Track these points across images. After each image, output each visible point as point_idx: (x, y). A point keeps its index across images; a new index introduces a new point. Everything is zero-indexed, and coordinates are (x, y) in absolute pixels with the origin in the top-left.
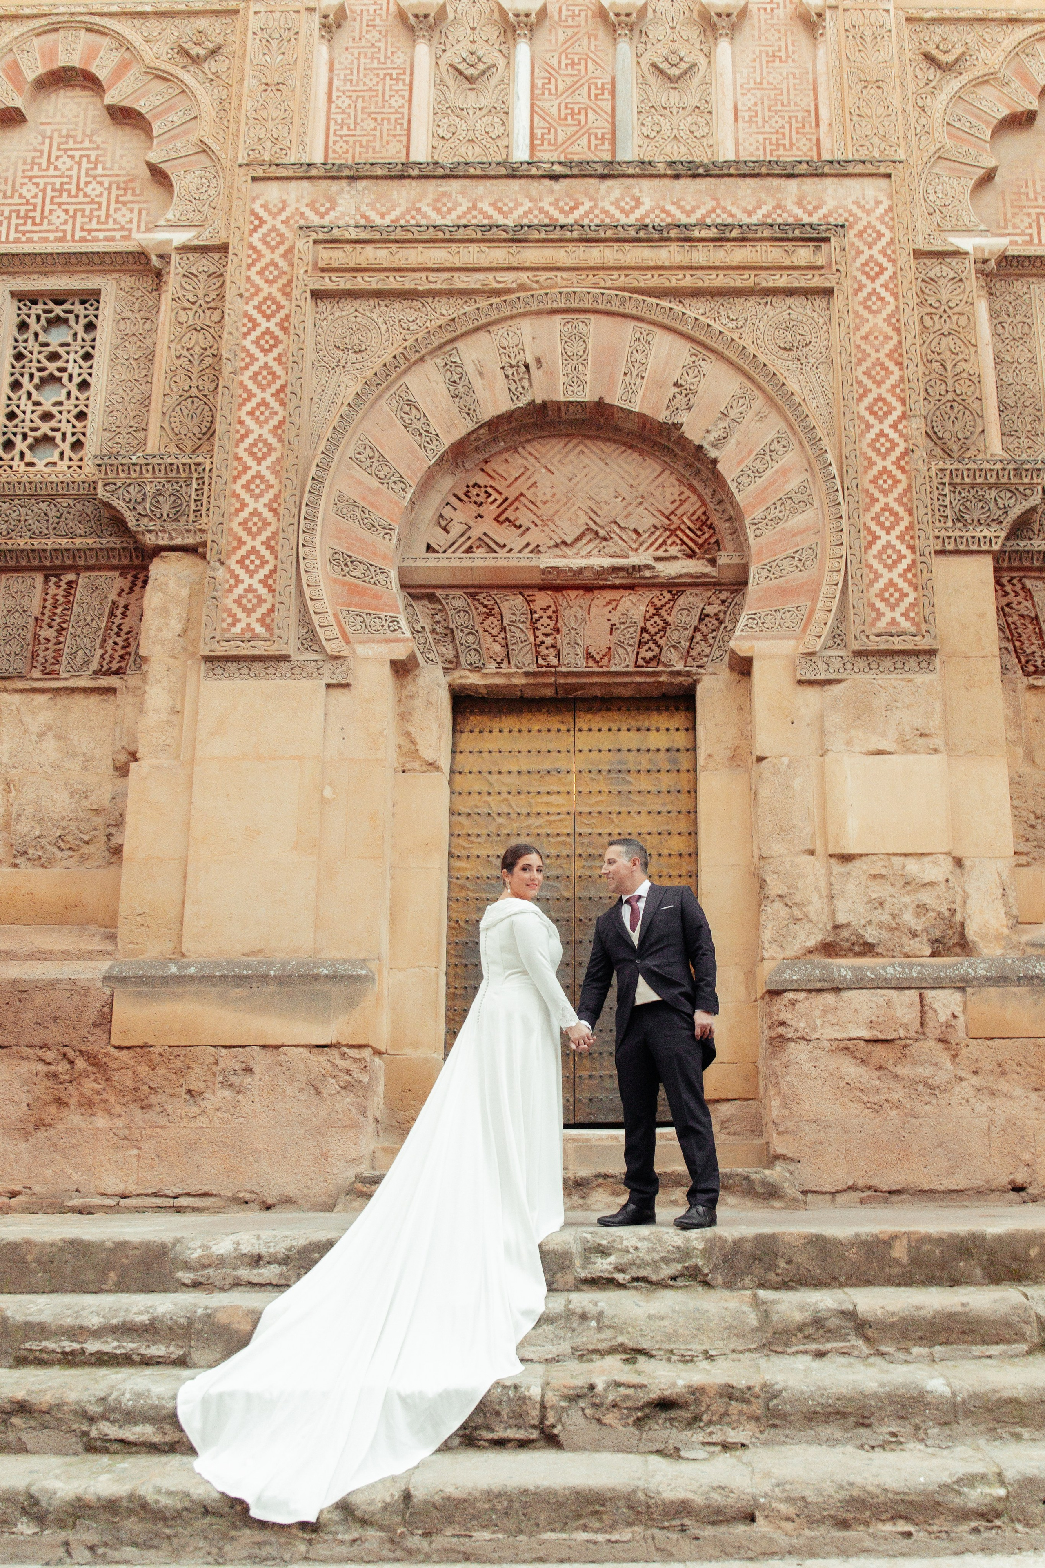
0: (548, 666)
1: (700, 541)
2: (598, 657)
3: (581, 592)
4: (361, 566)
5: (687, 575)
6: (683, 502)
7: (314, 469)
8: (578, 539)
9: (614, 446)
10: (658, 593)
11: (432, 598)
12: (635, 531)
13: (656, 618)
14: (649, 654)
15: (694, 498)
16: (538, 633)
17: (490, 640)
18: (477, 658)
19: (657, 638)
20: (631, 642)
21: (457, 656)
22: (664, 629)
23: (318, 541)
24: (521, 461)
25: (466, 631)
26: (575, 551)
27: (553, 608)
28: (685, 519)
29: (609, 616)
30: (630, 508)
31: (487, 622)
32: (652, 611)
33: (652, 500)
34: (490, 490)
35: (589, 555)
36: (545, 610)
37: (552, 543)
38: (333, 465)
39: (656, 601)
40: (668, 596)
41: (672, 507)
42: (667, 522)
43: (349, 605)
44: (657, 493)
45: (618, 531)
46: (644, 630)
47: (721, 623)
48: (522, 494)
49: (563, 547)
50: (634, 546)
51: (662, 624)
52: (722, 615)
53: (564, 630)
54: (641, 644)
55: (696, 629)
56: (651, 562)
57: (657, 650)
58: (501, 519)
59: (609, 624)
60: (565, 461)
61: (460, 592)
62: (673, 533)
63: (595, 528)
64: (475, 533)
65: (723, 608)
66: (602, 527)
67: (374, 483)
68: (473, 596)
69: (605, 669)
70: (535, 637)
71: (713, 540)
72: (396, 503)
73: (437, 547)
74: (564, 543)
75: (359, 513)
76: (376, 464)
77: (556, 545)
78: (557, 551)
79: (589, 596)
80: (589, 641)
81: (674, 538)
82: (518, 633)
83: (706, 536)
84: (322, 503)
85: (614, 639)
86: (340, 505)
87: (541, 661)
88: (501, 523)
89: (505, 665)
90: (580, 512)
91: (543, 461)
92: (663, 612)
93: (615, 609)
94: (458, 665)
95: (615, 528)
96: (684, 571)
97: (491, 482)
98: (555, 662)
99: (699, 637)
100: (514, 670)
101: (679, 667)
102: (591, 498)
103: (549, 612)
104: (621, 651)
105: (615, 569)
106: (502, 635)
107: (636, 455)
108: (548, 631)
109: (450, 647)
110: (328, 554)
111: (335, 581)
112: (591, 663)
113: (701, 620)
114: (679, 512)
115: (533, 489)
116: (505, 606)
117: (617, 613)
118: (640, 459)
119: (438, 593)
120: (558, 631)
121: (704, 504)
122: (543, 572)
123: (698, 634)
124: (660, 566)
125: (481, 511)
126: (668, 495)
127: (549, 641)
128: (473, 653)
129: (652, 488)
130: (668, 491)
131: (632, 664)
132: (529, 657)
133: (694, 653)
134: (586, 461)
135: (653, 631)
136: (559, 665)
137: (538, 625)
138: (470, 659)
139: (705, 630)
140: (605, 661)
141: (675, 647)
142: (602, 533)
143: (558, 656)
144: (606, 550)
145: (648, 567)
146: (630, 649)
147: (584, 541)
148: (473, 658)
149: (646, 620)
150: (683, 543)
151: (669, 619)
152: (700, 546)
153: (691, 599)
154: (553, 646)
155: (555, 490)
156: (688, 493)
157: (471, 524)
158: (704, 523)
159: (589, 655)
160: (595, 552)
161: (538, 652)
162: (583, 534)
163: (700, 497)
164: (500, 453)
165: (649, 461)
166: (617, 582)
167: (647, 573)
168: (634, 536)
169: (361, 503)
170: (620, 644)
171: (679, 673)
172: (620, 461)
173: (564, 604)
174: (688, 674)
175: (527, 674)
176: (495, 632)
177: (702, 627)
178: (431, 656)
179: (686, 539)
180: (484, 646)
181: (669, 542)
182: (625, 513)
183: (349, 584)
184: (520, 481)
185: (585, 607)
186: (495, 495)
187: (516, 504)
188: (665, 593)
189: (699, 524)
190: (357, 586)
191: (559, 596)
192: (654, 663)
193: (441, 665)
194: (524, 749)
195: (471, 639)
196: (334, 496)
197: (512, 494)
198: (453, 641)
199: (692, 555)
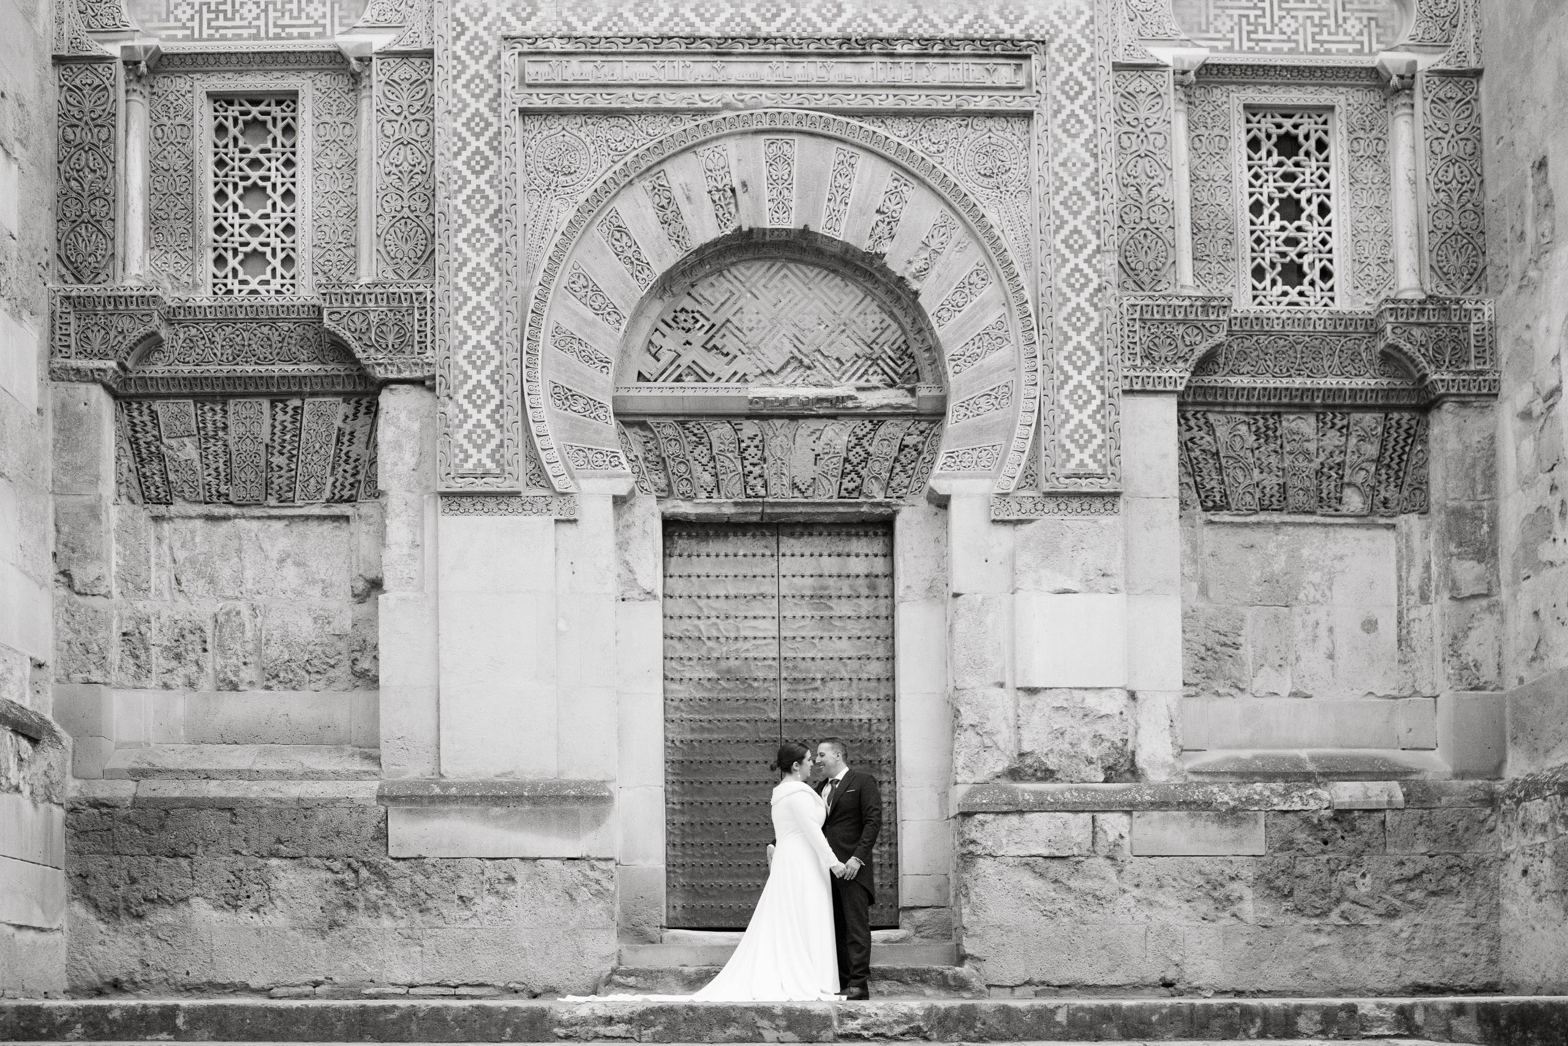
0: (757, 496)
1: (901, 371)
2: (803, 488)
3: (786, 421)
4: (581, 400)
5: (888, 406)
6: (884, 330)
7: (533, 301)
8: (783, 368)
9: (817, 270)
10: (859, 422)
11: (643, 426)
12: (838, 359)
13: (858, 449)
14: (852, 485)
15: (894, 326)
16: (746, 463)
17: (700, 469)
18: (688, 488)
19: (859, 468)
20: (835, 472)
21: (669, 485)
22: (865, 460)
23: (539, 375)
24: (727, 285)
25: (678, 460)
26: (780, 379)
27: (760, 438)
28: (886, 348)
29: (813, 446)
30: (833, 336)
31: (697, 452)
32: (854, 441)
33: (854, 327)
34: (697, 315)
35: (794, 384)
36: (752, 439)
37: (758, 371)
38: (550, 296)
39: (857, 430)
40: (870, 426)
41: (874, 335)
42: (869, 351)
43: (572, 440)
44: (858, 321)
45: (822, 359)
46: (846, 460)
47: (920, 454)
48: (728, 321)
49: (769, 376)
50: (837, 375)
51: (863, 455)
52: (920, 446)
53: (771, 460)
54: (843, 474)
55: (896, 460)
56: (854, 393)
57: (859, 481)
58: (709, 346)
59: (812, 455)
60: (770, 285)
61: (670, 420)
62: (875, 362)
63: (800, 356)
64: (685, 361)
65: (921, 438)
66: (806, 356)
67: (589, 314)
68: (682, 423)
69: (810, 500)
70: (744, 467)
71: (913, 370)
72: (611, 336)
73: (648, 376)
74: (770, 371)
75: (576, 346)
76: (590, 294)
77: (763, 374)
78: (763, 379)
79: (793, 424)
80: (794, 472)
81: (875, 368)
82: (727, 463)
83: (906, 366)
84: (541, 335)
85: (818, 469)
86: (558, 337)
87: (749, 491)
88: (709, 350)
89: (715, 494)
90: (785, 340)
91: (748, 285)
92: (864, 442)
93: (819, 438)
94: (671, 493)
95: (819, 357)
96: (885, 402)
97: (698, 308)
98: (762, 492)
99: (898, 468)
100: (724, 500)
101: (880, 498)
102: (795, 325)
103: (756, 442)
104: (825, 482)
105: (820, 400)
106: (712, 464)
107: (838, 280)
108: (755, 460)
109: (662, 475)
110: (549, 389)
111: (557, 415)
112: (796, 493)
113: (901, 450)
114: (881, 340)
115: (739, 315)
116: (714, 435)
117: (821, 443)
118: (842, 284)
119: (650, 421)
120: (765, 460)
121: (904, 332)
122: (751, 402)
123: (897, 465)
124: (862, 396)
125: (689, 337)
126: (869, 322)
127: (757, 471)
128: (685, 482)
129: (853, 316)
130: (870, 318)
131: (835, 496)
132: (738, 488)
133: (893, 484)
134: (790, 286)
135: (855, 461)
136: (767, 495)
137: (746, 454)
138: (682, 489)
139: (904, 460)
140: (810, 492)
141: (876, 478)
142: (806, 361)
143: (765, 486)
144: (811, 379)
145: (851, 398)
146: (833, 480)
147: (789, 369)
148: (684, 487)
149: (848, 450)
150: (884, 373)
151: (871, 450)
152: (901, 376)
153: (891, 429)
154: (761, 476)
155: (760, 316)
156: (888, 321)
157: (680, 351)
158: (904, 352)
159: (795, 486)
160: (799, 381)
161: (746, 483)
162: (788, 363)
163: (900, 325)
164: (706, 276)
165: (851, 287)
166: (821, 412)
167: (850, 404)
168: (837, 365)
169: (578, 335)
170: (824, 474)
171: (879, 504)
172: (823, 285)
173: (771, 433)
174: (888, 505)
175: (736, 504)
176: (704, 461)
177: (902, 457)
178: (645, 485)
179: (887, 369)
180: (695, 475)
181: (871, 371)
182: (829, 340)
183: (571, 418)
184: (726, 306)
185: (790, 436)
186: (702, 321)
187: (723, 331)
188: (866, 422)
189: (899, 353)
190: (578, 420)
191: (765, 424)
192: (856, 494)
193: (655, 494)
194: (731, 573)
195: (683, 468)
196: (552, 326)
197: (718, 319)
198: (665, 469)
199: (892, 385)
